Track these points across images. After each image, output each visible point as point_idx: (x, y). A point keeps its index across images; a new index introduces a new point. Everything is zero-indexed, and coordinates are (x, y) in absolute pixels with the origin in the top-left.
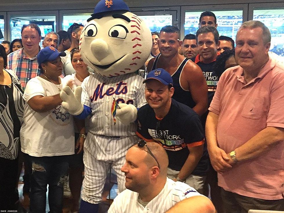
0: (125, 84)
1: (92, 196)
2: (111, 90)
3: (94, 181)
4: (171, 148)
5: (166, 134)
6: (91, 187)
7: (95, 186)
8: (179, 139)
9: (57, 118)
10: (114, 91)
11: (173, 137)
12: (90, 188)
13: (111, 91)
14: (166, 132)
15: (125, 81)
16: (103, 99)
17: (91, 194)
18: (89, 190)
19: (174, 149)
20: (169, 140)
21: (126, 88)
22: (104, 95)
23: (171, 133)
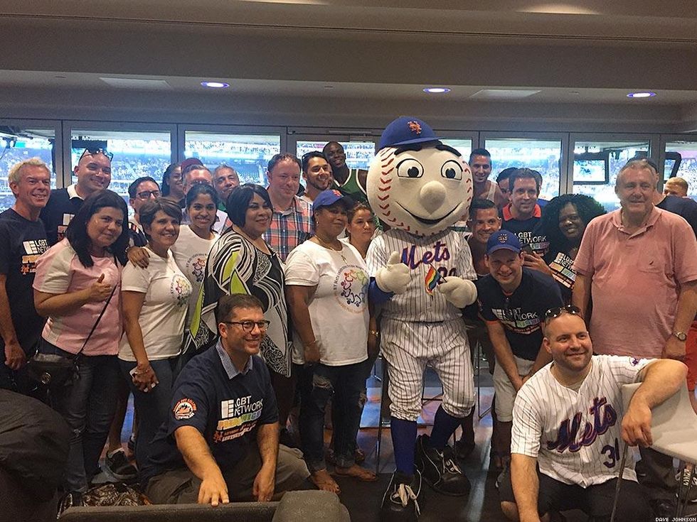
0: (444, 245)
1: (412, 410)
2: (428, 255)
3: (413, 389)
4: (526, 331)
5: (518, 313)
6: (408, 397)
7: (414, 395)
8: (536, 317)
9: (349, 303)
10: (433, 257)
11: (528, 316)
12: (407, 399)
13: (429, 258)
14: (518, 311)
15: (443, 241)
16: (417, 269)
17: (410, 408)
18: (407, 403)
19: (530, 330)
20: (523, 320)
21: (446, 250)
22: (418, 263)
23: (524, 311)
